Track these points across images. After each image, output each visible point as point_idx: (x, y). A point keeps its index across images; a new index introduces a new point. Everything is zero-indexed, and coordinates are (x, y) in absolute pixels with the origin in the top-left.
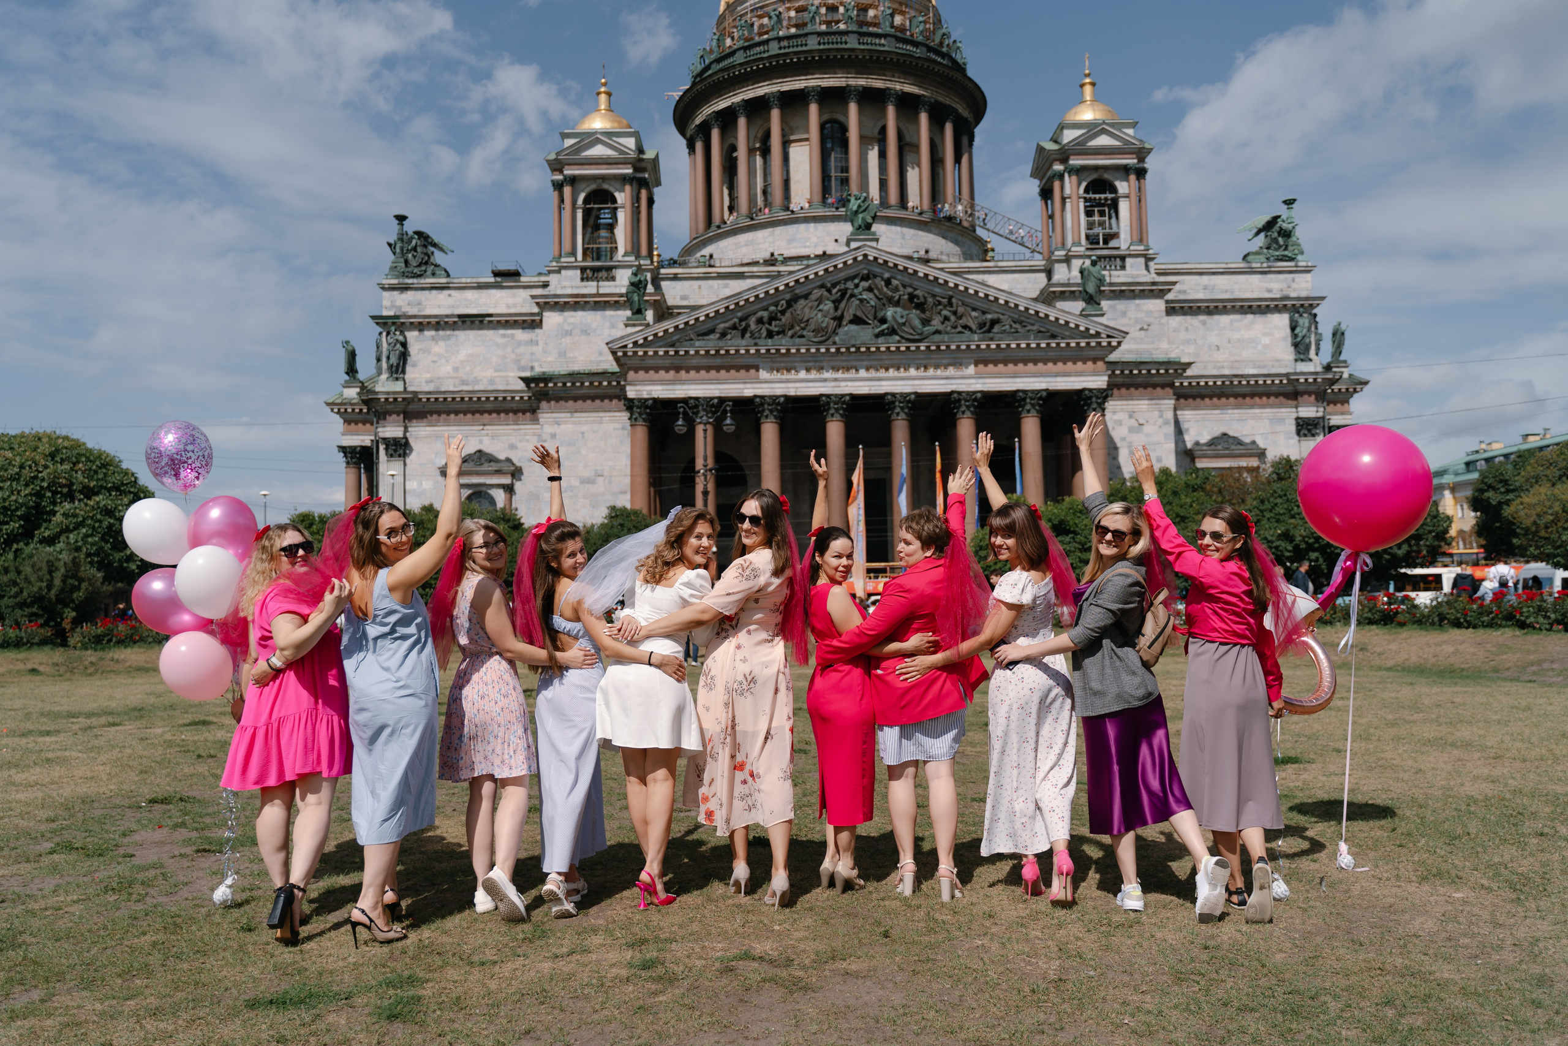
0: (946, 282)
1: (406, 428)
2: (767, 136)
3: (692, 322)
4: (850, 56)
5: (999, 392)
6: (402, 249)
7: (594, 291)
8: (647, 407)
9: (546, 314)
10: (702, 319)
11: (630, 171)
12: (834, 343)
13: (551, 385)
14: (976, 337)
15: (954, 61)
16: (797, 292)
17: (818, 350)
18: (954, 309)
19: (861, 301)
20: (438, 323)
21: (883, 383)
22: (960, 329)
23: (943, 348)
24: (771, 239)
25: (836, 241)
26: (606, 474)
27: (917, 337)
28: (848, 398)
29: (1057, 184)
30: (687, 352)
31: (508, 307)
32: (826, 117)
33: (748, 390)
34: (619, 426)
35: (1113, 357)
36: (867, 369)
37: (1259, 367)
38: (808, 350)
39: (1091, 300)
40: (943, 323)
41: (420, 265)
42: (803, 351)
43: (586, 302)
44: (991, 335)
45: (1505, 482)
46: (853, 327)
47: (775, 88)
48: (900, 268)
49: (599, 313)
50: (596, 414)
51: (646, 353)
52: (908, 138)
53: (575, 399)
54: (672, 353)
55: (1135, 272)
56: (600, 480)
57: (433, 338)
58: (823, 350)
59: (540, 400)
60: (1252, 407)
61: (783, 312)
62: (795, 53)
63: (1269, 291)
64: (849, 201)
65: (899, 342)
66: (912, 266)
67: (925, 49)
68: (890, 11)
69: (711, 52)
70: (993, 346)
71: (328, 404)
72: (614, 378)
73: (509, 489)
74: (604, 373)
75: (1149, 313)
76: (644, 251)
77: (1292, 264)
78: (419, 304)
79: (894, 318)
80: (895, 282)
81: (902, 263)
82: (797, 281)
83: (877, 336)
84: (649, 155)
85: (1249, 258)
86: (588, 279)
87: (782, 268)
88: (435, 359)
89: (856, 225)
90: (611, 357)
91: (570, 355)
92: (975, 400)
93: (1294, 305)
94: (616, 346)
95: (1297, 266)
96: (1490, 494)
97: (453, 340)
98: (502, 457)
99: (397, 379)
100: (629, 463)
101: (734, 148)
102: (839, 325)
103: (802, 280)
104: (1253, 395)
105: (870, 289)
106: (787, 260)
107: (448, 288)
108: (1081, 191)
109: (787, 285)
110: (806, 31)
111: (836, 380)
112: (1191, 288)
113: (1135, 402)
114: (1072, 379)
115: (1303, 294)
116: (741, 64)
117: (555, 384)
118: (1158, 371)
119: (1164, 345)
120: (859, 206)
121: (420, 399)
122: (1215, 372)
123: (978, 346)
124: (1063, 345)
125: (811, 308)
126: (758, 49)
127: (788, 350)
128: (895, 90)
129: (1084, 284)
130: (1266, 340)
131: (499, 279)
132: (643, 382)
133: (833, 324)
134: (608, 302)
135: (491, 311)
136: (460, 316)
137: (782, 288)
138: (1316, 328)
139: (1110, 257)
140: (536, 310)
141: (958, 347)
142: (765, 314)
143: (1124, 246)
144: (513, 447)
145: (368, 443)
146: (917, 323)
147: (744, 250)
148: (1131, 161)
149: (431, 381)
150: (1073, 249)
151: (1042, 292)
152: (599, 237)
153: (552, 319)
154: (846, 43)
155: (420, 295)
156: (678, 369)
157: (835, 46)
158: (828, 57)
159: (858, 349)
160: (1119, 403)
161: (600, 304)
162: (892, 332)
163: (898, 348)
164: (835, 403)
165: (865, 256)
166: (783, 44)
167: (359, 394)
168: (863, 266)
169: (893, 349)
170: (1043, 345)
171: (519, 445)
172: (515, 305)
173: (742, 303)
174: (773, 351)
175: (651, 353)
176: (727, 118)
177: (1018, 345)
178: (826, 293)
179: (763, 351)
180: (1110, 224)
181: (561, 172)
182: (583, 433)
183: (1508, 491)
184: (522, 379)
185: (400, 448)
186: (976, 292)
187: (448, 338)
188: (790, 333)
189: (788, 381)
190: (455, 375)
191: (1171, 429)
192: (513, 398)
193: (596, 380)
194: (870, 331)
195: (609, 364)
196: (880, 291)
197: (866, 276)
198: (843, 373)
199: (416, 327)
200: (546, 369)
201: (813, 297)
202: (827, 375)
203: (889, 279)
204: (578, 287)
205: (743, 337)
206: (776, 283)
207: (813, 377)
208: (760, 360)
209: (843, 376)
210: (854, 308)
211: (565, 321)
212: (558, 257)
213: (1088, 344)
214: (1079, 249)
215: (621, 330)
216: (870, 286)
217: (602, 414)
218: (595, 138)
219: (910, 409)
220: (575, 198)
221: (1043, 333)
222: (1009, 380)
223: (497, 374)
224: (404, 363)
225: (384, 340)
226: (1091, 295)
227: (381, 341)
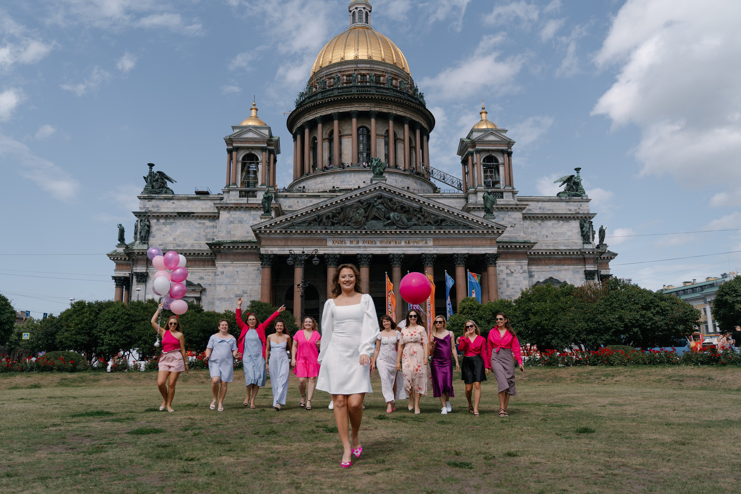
0: (419, 201)
1: (147, 267)
2: (332, 133)
3: (294, 217)
4: (372, 97)
5: (445, 255)
6: (151, 180)
7: (245, 202)
8: (270, 258)
9: (221, 212)
10: (299, 216)
11: (266, 145)
12: (365, 229)
13: (222, 247)
14: (434, 227)
15: (420, 102)
16: (346, 204)
17: (356, 232)
18: (423, 213)
19: (377, 208)
20: (167, 216)
21: (388, 249)
22: (426, 223)
23: (418, 232)
24: (333, 181)
25: (364, 182)
26: (248, 293)
27: (405, 227)
29: (470, 158)
30: (291, 232)
31: (202, 209)
32: (360, 125)
33: (321, 252)
34: (256, 268)
35: (499, 239)
36: (381, 242)
37: (567, 246)
38: (351, 232)
39: (488, 211)
40: (417, 220)
41: (159, 188)
42: (349, 232)
43: (241, 207)
44: (441, 227)
45: (735, 291)
46: (374, 222)
47: (336, 111)
48: (397, 193)
49: (248, 212)
50: (244, 262)
51: (271, 231)
52: (398, 136)
53: (235, 254)
54: (284, 232)
55: (507, 199)
56: (245, 295)
57: (164, 224)
58: (359, 232)
59: (215, 255)
60: (564, 265)
61: (339, 213)
62: (346, 95)
63: (570, 210)
65: (396, 229)
66: (403, 193)
67: (406, 96)
68: (391, 78)
69: (306, 94)
70: (442, 232)
71: (108, 255)
72: (254, 245)
73: (199, 299)
74: (249, 242)
75: (515, 219)
76: (271, 184)
77: (580, 198)
78: (158, 207)
79: (394, 217)
80: (395, 200)
81: (398, 191)
82: (346, 199)
83: (385, 226)
84: (275, 138)
85: (560, 195)
86: (243, 197)
87: (338, 194)
88: (165, 234)
89: (375, 173)
90: (253, 235)
91: (232, 233)
92: (433, 258)
93: (582, 217)
94: (255, 228)
95: (582, 199)
96: (728, 297)
97: (174, 224)
98: (196, 283)
99: (144, 243)
100: (260, 287)
101: (315, 138)
102: (367, 220)
103: (349, 198)
104: (565, 259)
105: (382, 203)
106: (341, 191)
107: (173, 199)
108: (482, 161)
109: (341, 200)
110: (351, 85)
112: (534, 208)
113: (509, 261)
114: (480, 249)
115: (586, 212)
116: (320, 99)
117: (224, 247)
118: (520, 246)
119: (522, 234)
120: (377, 164)
122: (546, 248)
123: (434, 232)
124: (476, 232)
125: (353, 212)
126: (328, 93)
127: (342, 232)
128: (393, 113)
129: (485, 204)
130: (569, 233)
131: (198, 196)
132: (269, 246)
133: (364, 220)
134: (252, 207)
135: (193, 211)
136: (178, 213)
137: (339, 202)
138: (592, 228)
139: (496, 192)
140: (216, 211)
141: (425, 232)
142: (331, 214)
143: (502, 188)
144: (201, 278)
145: (128, 275)
146: (405, 220)
147: (320, 186)
148: (505, 148)
149: (162, 245)
150: (478, 188)
151: (463, 208)
152: (249, 177)
153: (224, 215)
154: (370, 91)
155: (159, 203)
156: (287, 239)
157: (365, 92)
158: (361, 97)
159: (376, 232)
160: (501, 261)
161: (249, 208)
162: (393, 224)
163: (396, 232)
164: (364, 258)
165: (380, 187)
166: (339, 91)
167: (124, 250)
168: (379, 192)
170: (466, 232)
171: (205, 277)
172: (206, 208)
173: (319, 208)
175: (273, 232)
176: (312, 125)
177: (454, 232)
178: (360, 205)
179: (329, 232)
180: (495, 177)
181: (231, 144)
182: (238, 272)
183: (737, 296)
184: (207, 244)
185: (143, 278)
186: (434, 206)
187: (172, 223)
188: (343, 224)
189: (341, 247)
190: (174, 242)
191: (526, 275)
192: (203, 254)
193: (245, 245)
194: (382, 224)
195: (252, 237)
196: (387, 204)
197: (380, 197)
198: (368, 243)
199: (156, 218)
200: (220, 239)
201: (354, 206)
202: (361, 244)
203: (391, 198)
204: (238, 200)
205: (319, 225)
206: (336, 199)
207: (353, 245)
208: (327, 236)
209: (368, 245)
210: (374, 212)
211: (230, 216)
212: (228, 185)
213: (488, 232)
214: (481, 188)
215: (258, 220)
216: (382, 202)
217: (247, 262)
218: (249, 129)
219: (402, 262)
220: (238, 157)
221: (466, 226)
222: (449, 249)
223: (195, 242)
224: (148, 236)
225: (139, 224)
226: (488, 209)
227: (137, 225)
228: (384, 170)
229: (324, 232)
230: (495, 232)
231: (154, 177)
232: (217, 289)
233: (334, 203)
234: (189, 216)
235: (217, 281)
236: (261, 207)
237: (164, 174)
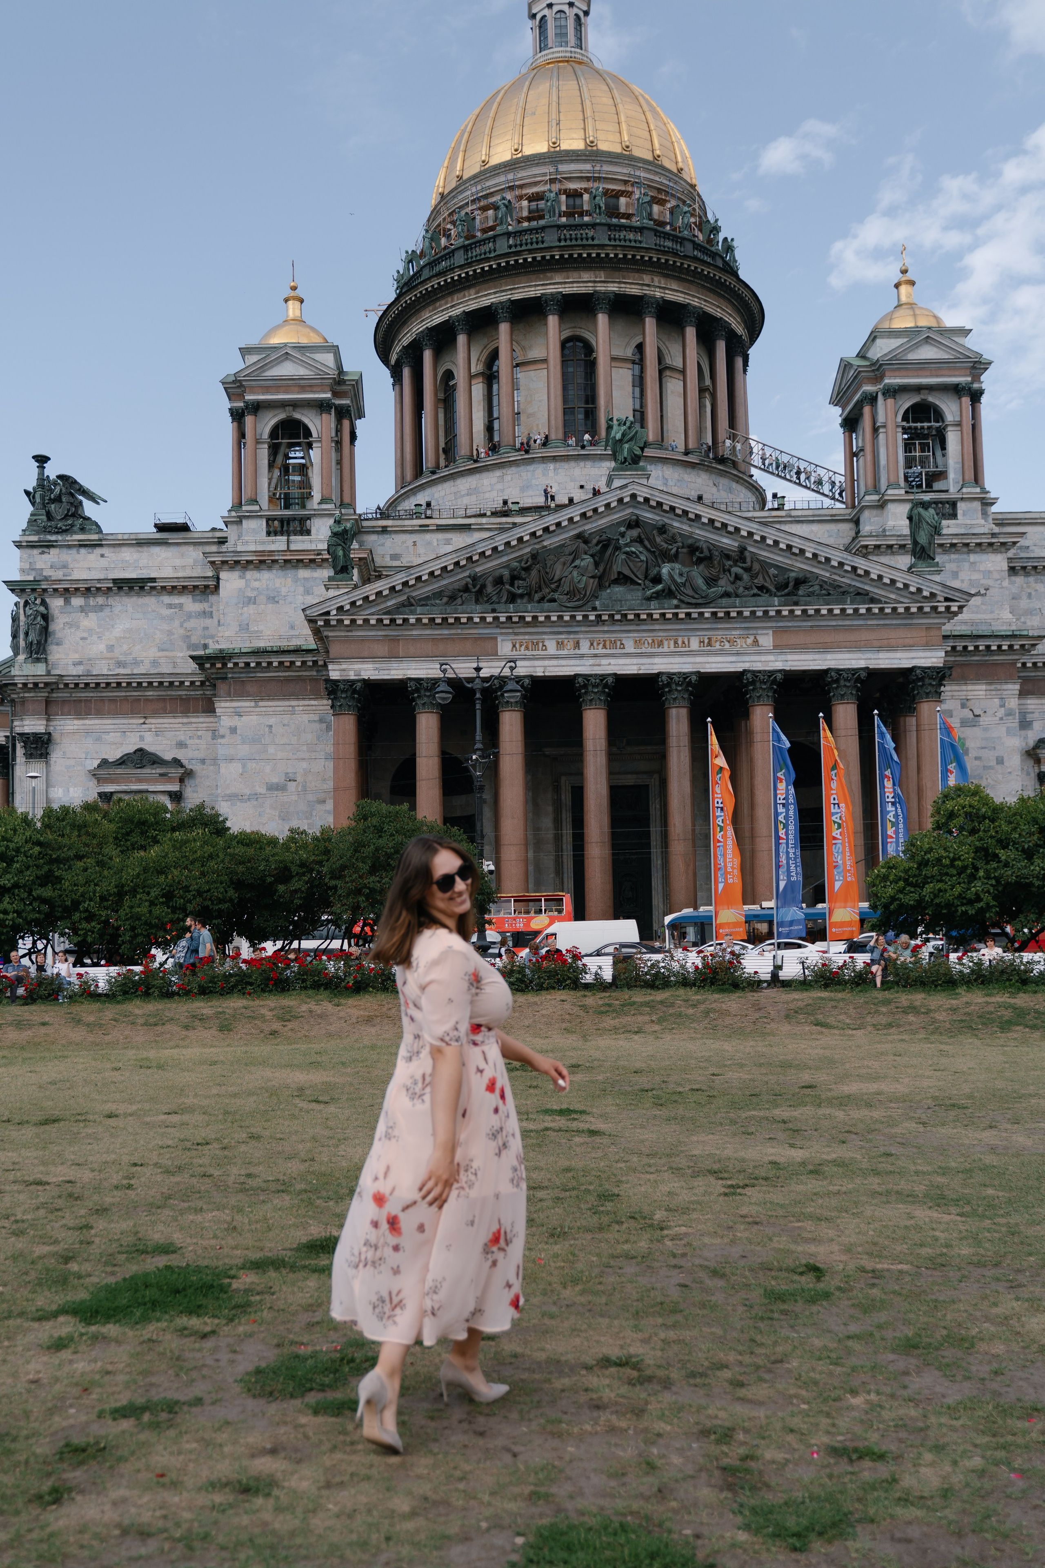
0: (737, 530)
1: (49, 720)
2: (493, 358)
3: (411, 583)
4: (598, 255)
5: (804, 671)
6: (43, 497)
7: (284, 548)
8: (352, 693)
9: (223, 575)
10: (424, 578)
11: (328, 395)
12: (594, 609)
13: (230, 665)
14: (776, 600)
15: (725, 262)
16: (545, 543)
18: (748, 564)
19: (626, 553)
20: (88, 589)
21: (656, 660)
22: (755, 591)
23: (734, 614)
24: (500, 486)
26: (299, 779)
27: (700, 601)
28: (610, 680)
29: (867, 410)
30: (406, 620)
31: (175, 568)
32: (568, 333)
34: (320, 717)
35: (951, 627)
36: (638, 643)
38: (560, 617)
39: (923, 552)
40: (733, 583)
41: (67, 516)
42: (554, 619)
43: (274, 561)
44: (795, 598)
46: (618, 590)
47: (503, 297)
48: (680, 512)
49: (290, 573)
50: (287, 703)
51: (354, 621)
52: (669, 361)
53: (263, 683)
54: (387, 622)
55: (968, 520)
56: (292, 785)
57: (82, 609)
58: (579, 618)
59: (214, 686)
61: (527, 569)
62: (530, 252)
64: (609, 428)
65: (677, 607)
66: (695, 509)
68: (648, 198)
69: (423, 254)
70: (798, 613)
72: (309, 658)
73: (177, 796)
74: (297, 651)
75: (988, 573)
76: (346, 500)
78: (65, 567)
79: (671, 576)
80: (673, 531)
81: (680, 504)
82: (546, 530)
83: (649, 599)
84: (351, 376)
86: (276, 533)
88: (85, 635)
89: (621, 458)
90: (307, 631)
91: (254, 628)
92: (774, 681)
94: (314, 613)
97: (107, 610)
98: (168, 757)
99: (38, 660)
100: (331, 764)
102: (601, 586)
103: (552, 528)
105: (639, 540)
106: (523, 510)
107: (101, 545)
108: (899, 419)
109: (533, 534)
110: (542, 224)
111: (595, 656)
112: (1036, 543)
113: (970, 687)
114: (899, 655)
117: (236, 664)
118: (999, 647)
119: (1006, 615)
120: (623, 435)
121: (66, 685)
123: (779, 612)
124: (888, 610)
125: (564, 564)
126: (482, 249)
127: (535, 618)
128: (654, 297)
129: (913, 535)
131: (164, 535)
132: (351, 659)
134: (302, 560)
135: (153, 574)
136: (115, 581)
137: (526, 538)
140: (211, 573)
141: (753, 613)
142: (506, 573)
143: (953, 489)
144: (181, 745)
145: (2, 741)
146: (700, 582)
147: (467, 500)
148: (963, 379)
149: (80, 663)
150: (890, 492)
151: (851, 546)
152: (289, 480)
153: (231, 581)
154: (593, 238)
155: (67, 556)
156: (395, 641)
157: (579, 242)
158: (571, 256)
159: (626, 615)
161: (292, 562)
162: (668, 593)
163: (676, 615)
164: (595, 686)
165: (633, 496)
166: (512, 241)
168: (631, 510)
169: (669, 616)
170: (862, 611)
171: (189, 742)
172: (184, 567)
173: (475, 558)
174: (515, 619)
175: (360, 622)
176: (442, 336)
177: (830, 611)
178: (583, 546)
179: (503, 619)
180: (935, 461)
181: (241, 396)
182: (271, 726)
184: (193, 658)
185: (40, 746)
186: (776, 543)
187: (101, 608)
188: (537, 597)
189: (535, 657)
190: (109, 655)
191: (1014, 722)
192: (182, 683)
193: (287, 659)
194: (640, 594)
195: (304, 637)
196: (652, 542)
197: (634, 523)
198: (605, 647)
199: (61, 595)
200: (223, 646)
201: (567, 550)
202: (585, 648)
203: (664, 526)
204: (263, 543)
205: (477, 601)
206: (518, 532)
207: (565, 652)
208: (498, 631)
209: (604, 651)
210: (619, 565)
211: (247, 586)
212: (238, 505)
213: (920, 609)
214: (896, 492)
215: (319, 593)
216: (639, 537)
217: (293, 703)
218: (284, 354)
219: (691, 694)
220: (259, 431)
221: (861, 595)
222: (817, 656)
223: (161, 654)
224: (46, 641)
225: (22, 611)
226: (923, 548)
227: (18, 613)
228: (642, 449)
229: (489, 620)
230: (941, 609)
231: (52, 491)
232: (222, 770)
233: (514, 543)
234: (142, 588)
235: (222, 752)
236: (323, 560)
237: (76, 482)
